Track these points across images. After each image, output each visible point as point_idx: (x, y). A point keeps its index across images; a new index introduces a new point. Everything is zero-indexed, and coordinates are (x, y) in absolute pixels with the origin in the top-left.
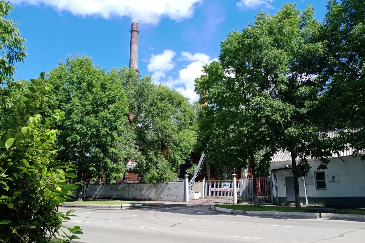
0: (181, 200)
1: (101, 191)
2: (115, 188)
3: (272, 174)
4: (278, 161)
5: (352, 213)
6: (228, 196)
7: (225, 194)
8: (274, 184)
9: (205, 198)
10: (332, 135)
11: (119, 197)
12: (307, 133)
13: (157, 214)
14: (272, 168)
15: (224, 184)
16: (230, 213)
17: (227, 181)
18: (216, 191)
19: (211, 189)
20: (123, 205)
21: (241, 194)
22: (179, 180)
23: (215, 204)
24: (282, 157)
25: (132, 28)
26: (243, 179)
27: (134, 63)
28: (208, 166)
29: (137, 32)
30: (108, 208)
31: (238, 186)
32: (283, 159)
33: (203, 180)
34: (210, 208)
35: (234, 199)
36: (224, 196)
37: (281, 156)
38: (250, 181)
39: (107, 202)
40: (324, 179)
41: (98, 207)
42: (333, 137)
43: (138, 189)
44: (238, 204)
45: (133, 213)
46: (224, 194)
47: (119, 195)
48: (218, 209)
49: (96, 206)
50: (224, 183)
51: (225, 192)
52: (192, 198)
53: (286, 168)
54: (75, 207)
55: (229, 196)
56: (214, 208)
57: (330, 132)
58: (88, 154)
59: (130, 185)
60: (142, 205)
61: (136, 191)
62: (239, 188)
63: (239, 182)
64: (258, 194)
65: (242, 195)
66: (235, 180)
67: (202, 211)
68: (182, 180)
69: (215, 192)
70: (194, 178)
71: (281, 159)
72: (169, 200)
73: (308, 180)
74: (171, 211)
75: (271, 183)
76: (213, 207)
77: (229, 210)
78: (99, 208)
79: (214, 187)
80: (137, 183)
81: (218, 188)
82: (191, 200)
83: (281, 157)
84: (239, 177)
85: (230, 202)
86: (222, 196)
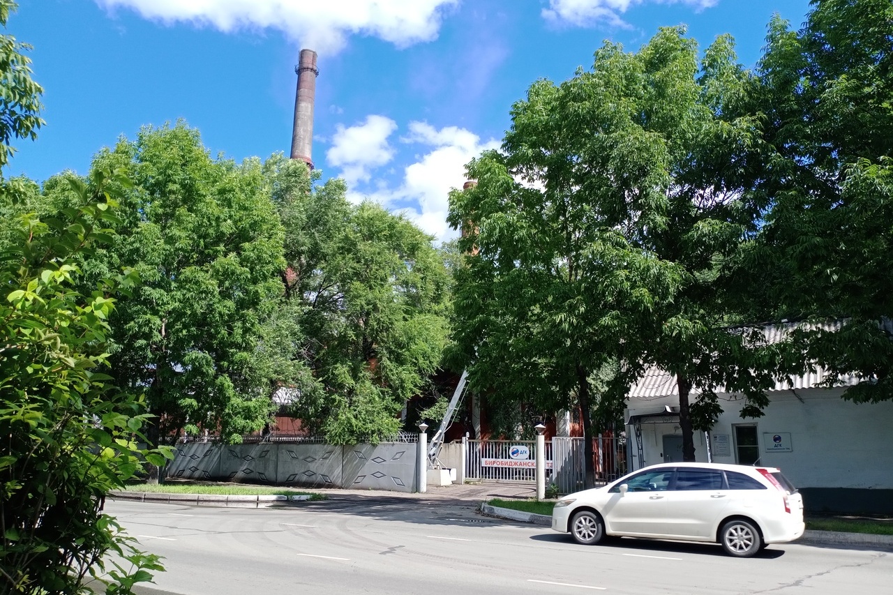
0: (406, 488)
1: (206, 458)
2: (241, 455)
3: (632, 426)
4: (647, 395)
5: (823, 529)
6: (523, 479)
7: (516, 474)
8: (635, 451)
9: (467, 483)
10: (773, 336)
11: (252, 475)
12: (716, 329)
13: (346, 520)
14: (632, 414)
15: (515, 450)
16: (528, 522)
17: (523, 441)
18: (495, 465)
19: (483, 460)
20: (262, 498)
21: (554, 475)
22: (403, 436)
23: (492, 498)
24: (656, 386)
25: (301, 62)
26: (561, 438)
27: (304, 145)
28: (477, 404)
29: (312, 73)
30: (223, 503)
31: (549, 456)
32: (657, 390)
33: (464, 438)
34: (480, 509)
35: (538, 487)
36: (513, 478)
37: (652, 383)
38: (576, 444)
39: (221, 487)
40: (755, 442)
41: (198, 501)
42: (776, 342)
43: (301, 458)
44: (548, 500)
45: (287, 516)
46: (513, 475)
47: (252, 471)
48: (499, 511)
49: (193, 499)
50: (514, 446)
51: (516, 469)
52: (436, 482)
53: (665, 413)
54: (139, 499)
55: (526, 479)
56: (487, 508)
57: (770, 329)
58: (179, 365)
59: (280, 446)
60: (309, 497)
61: (295, 462)
62: (551, 459)
63: (551, 444)
64: (597, 477)
65: (557, 478)
66: (541, 439)
67: (460, 517)
68: (411, 437)
69: (492, 468)
70: (441, 434)
71: (654, 390)
72: (378, 487)
73: (717, 444)
74: (382, 514)
75: (627, 450)
76: (487, 506)
77: (526, 516)
78: (200, 504)
79: (489, 457)
80: (300, 443)
81: (500, 460)
82: (431, 488)
83: (654, 385)
84: (551, 432)
85: (528, 495)
86: (509, 478)
